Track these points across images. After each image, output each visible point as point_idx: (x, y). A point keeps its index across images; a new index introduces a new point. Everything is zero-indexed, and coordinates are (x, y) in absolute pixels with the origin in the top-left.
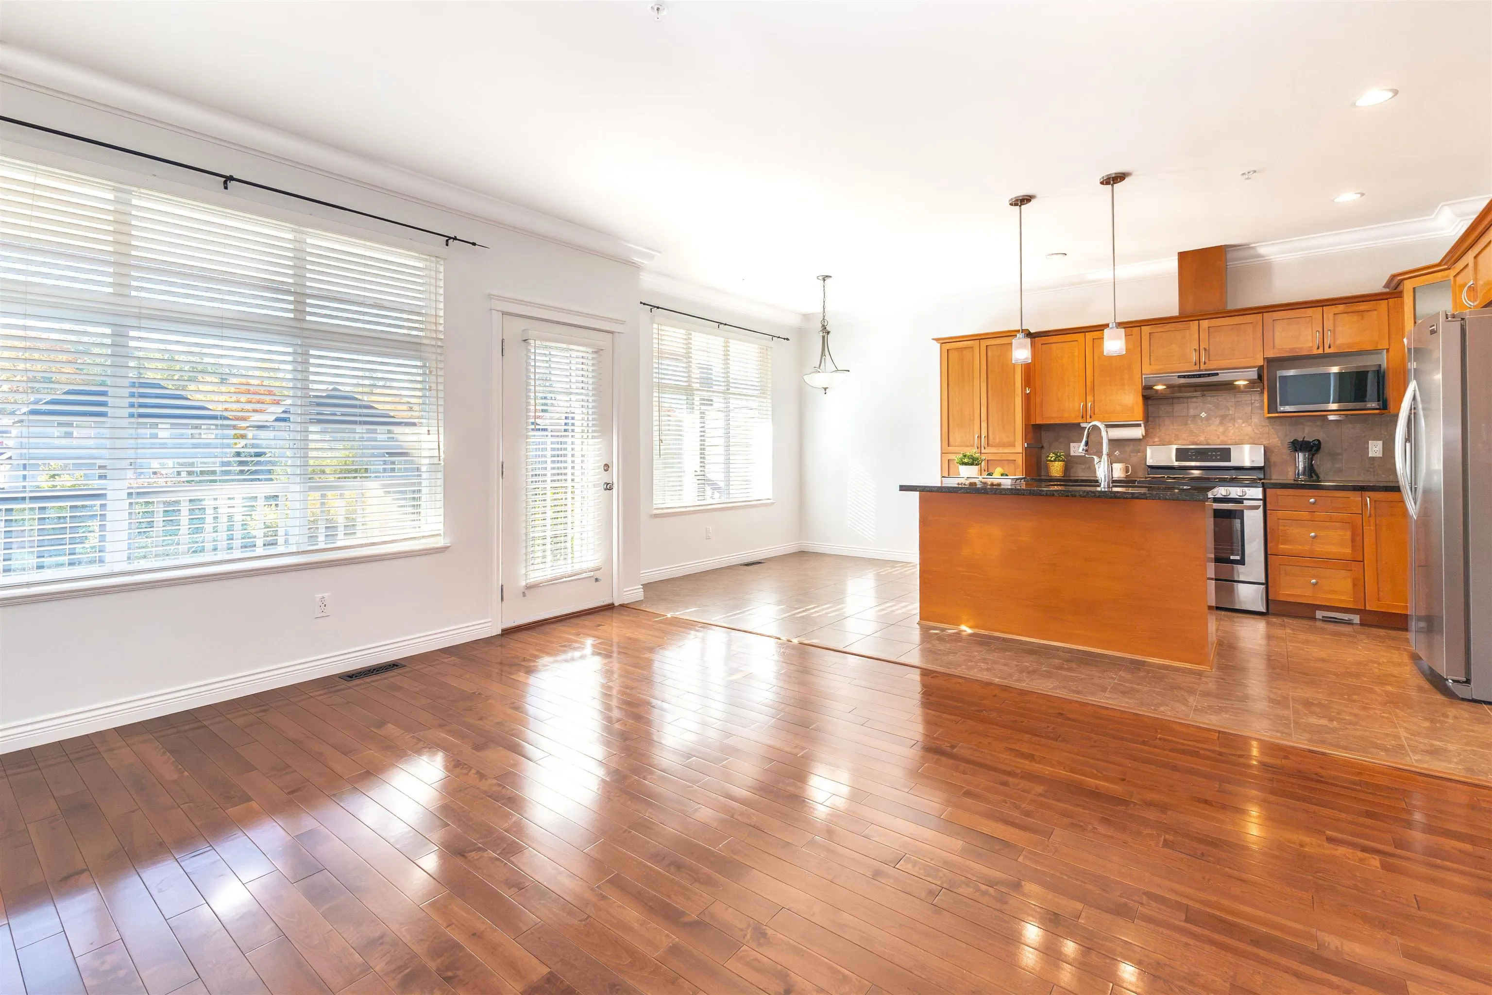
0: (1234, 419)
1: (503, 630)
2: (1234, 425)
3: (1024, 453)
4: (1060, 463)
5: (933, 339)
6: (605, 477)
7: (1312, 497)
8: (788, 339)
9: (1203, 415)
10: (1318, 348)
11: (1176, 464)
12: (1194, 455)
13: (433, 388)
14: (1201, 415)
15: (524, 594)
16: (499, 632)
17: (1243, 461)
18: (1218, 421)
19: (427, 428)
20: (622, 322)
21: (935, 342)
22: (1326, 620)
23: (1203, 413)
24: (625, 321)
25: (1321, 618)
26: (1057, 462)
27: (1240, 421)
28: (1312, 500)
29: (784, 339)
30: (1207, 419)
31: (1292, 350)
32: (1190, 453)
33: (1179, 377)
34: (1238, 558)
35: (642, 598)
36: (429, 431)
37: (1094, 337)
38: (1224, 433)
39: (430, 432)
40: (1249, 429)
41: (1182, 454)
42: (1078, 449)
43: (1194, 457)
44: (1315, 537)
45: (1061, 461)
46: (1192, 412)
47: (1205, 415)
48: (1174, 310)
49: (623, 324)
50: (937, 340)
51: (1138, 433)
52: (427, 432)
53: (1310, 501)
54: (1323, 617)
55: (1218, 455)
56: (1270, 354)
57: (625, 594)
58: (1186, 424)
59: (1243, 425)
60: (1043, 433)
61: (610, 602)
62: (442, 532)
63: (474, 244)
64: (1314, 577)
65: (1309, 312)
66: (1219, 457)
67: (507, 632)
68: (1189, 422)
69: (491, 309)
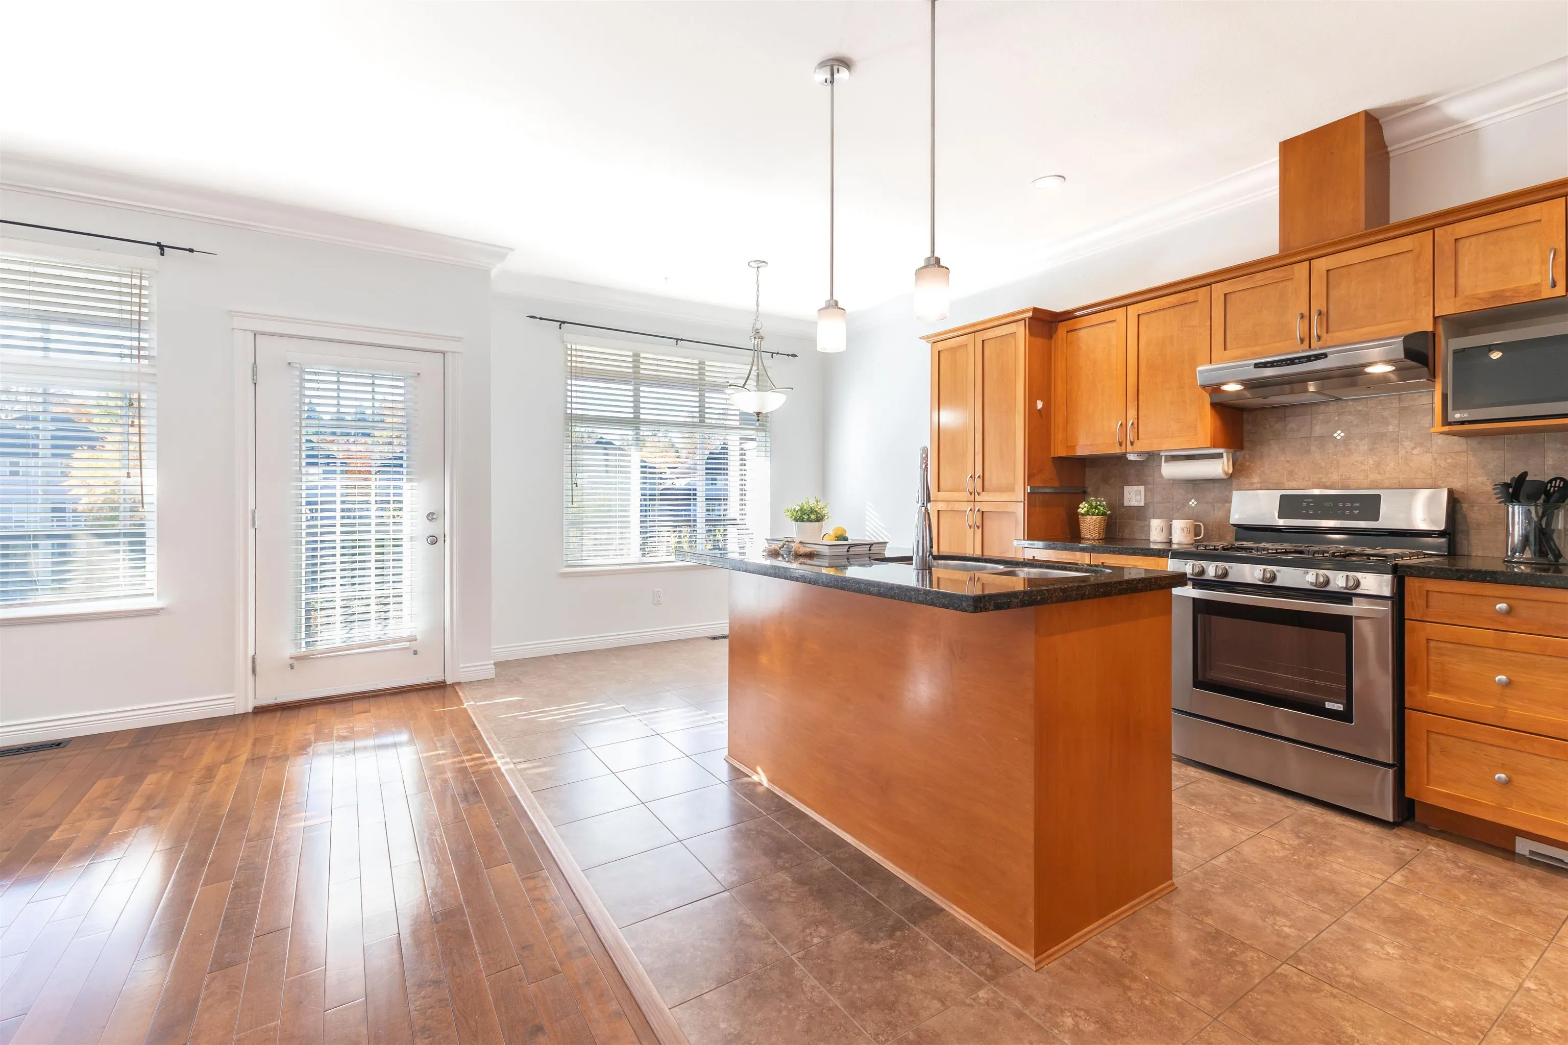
0: (1396, 441)
1: (255, 708)
2: (1397, 452)
3: (1026, 502)
4: (1095, 517)
5: (921, 338)
6: (432, 528)
7: (1502, 599)
8: (794, 356)
9: (1339, 435)
10: (1554, 285)
11: (1281, 522)
12: (1312, 508)
13: (135, 423)
14: (1335, 435)
15: (292, 667)
16: (250, 710)
17: (1409, 518)
18: (1364, 446)
19: (126, 471)
20: (458, 339)
21: (924, 341)
22: (1534, 861)
23: (1339, 432)
24: (461, 338)
25: (1527, 853)
26: (1089, 517)
27: (1407, 443)
28: (1502, 606)
29: (788, 355)
30: (1345, 441)
31: (1495, 295)
32: (1305, 504)
33: (1257, 366)
34: (1339, 707)
35: (494, 676)
36: (128, 473)
37: (1140, 312)
38: (1378, 465)
39: (131, 475)
40: (1427, 459)
41: (1289, 505)
42: (1134, 496)
43: (1311, 512)
44: (1509, 684)
45: (1098, 515)
46: (1318, 430)
47: (1342, 434)
48: (1273, 249)
49: (460, 341)
50: (926, 338)
51: (1218, 468)
52: (126, 475)
53: (1498, 606)
54: (1532, 852)
55: (1356, 508)
56: (1447, 308)
57: (461, 670)
58: (1308, 452)
59: (1415, 452)
60: (1088, 471)
61: (441, 678)
62: (155, 591)
63: (191, 251)
64: (1503, 768)
65: (1534, 212)
66: (1356, 512)
67: (260, 711)
68: (1313, 448)
69: (233, 329)
